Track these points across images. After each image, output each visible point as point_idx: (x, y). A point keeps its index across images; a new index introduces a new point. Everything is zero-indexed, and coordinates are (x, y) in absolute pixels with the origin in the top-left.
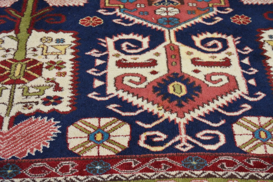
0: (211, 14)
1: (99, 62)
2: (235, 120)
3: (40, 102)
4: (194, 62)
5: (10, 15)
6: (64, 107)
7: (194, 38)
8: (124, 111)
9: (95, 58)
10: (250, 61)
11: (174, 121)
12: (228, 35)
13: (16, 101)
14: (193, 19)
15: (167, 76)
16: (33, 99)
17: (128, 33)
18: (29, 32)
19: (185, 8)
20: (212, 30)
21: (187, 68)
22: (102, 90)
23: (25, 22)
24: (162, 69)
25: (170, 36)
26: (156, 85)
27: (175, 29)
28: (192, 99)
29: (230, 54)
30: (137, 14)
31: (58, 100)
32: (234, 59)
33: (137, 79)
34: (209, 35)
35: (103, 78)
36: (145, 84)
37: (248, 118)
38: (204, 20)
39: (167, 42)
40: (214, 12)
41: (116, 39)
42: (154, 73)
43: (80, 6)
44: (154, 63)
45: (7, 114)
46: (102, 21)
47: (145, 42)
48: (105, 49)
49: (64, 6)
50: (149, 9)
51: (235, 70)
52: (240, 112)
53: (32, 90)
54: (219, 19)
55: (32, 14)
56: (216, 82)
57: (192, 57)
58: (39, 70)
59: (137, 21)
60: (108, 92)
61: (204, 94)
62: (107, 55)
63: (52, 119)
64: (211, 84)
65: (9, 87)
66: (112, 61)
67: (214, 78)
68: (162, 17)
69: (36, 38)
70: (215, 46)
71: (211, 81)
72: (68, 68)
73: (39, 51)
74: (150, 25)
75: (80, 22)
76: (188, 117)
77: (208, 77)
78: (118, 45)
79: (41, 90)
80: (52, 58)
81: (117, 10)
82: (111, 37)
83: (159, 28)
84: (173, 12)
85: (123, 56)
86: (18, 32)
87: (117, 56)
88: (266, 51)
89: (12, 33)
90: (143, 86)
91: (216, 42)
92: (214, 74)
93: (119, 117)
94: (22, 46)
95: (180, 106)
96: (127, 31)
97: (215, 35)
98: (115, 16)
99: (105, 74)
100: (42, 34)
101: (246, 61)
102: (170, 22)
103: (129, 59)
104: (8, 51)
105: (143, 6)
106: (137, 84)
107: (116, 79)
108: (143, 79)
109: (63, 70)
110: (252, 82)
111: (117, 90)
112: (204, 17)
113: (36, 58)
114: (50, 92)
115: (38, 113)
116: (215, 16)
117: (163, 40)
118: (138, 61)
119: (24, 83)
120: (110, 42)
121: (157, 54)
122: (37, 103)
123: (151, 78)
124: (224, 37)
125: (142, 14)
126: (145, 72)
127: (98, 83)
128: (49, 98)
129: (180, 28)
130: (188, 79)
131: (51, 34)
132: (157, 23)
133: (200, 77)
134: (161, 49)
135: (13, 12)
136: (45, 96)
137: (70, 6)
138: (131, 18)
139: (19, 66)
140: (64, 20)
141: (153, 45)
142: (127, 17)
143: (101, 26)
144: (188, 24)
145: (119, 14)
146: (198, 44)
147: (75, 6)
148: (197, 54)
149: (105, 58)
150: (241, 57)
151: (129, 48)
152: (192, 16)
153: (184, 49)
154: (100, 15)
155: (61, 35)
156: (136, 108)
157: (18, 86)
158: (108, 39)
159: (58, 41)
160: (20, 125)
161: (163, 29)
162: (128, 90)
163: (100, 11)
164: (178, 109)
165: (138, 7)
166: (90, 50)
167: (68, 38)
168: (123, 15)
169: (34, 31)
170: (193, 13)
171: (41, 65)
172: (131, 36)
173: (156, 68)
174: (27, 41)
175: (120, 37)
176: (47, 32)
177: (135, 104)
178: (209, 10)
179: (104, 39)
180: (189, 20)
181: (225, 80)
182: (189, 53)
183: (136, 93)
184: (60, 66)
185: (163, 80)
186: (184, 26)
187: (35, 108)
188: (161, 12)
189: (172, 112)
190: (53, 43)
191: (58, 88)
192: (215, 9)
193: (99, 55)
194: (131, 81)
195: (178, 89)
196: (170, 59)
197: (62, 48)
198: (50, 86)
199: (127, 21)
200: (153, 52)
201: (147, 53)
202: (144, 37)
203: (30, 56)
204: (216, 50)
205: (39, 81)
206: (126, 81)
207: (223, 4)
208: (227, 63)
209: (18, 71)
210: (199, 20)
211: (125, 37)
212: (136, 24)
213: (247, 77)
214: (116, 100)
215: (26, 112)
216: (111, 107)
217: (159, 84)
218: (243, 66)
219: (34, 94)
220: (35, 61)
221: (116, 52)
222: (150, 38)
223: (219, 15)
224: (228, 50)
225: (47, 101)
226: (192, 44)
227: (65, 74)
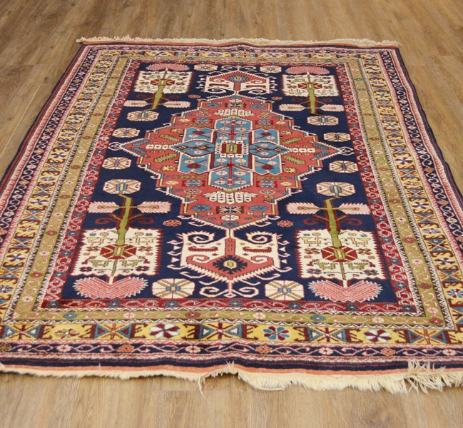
0: (263, 220)
1: (176, 248)
2: (268, 282)
3: (134, 269)
4: (245, 249)
5: (113, 218)
6: (151, 272)
7: (248, 235)
8: (191, 275)
9: (173, 245)
10: (286, 249)
11: (225, 282)
12: (273, 233)
13: (117, 268)
14: (249, 223)
15: (225, 257)
16: (130, 267)
17: (199, 231)
18: (127, 228)
19: (244, 215)
20: (261, 230)
21: (239, 252)
22: (177, 264)
23: (124, 222)
24: (221, 253)
25: (230, 233)
26: (215, 261)
27: (234, 229)
28: (240, 270)
29: (272, 245)
30: (207, 219)
31: (146, 268)
32: (275, 248)
33: (203, 258)
34: (259, 233)
35: (179, 257)
36: (208, 261)
37: (277, 281)
38: (257, 223)
39: (228, 237)
40: (266, 219)
41: (190, 234)
42: (215, 255)
43: (164, 213)
44: (216, 249)
45: (112, 275)
46: (180, 223)
47: (211, 237)
48: (182, 240)
49: (153, 213)
50: (217, 216)
51: (274, 254)
52: (272, 278)
53: (128, 263)
54: (269, 223)
55: (129, 218)
56: (258, 261)
57: (244, 246)
58: (134, 251)
59: (206, 223)
60: (181, 265)
61: (249, 268)
62: (183, 244)
63: (142, 279)
64: (254, 262)
65: (113, 260)
66: (185, 248)
67: (257, 259)
68: (225, 221)
69: (132, 232)
70: (262, 240)
71: (255, 260)
72: (155, 250)
73: (134, 240)
74: (216, 226)
75: (164, 223)
76: (235, 280)
77: (253, 258)
78: (191, 238)
79: (135, 262)
80: (144, 245)
81: (193, 216)
82: (186, 233)
83: (222, 228)
84: (235, 218)
85: (193, 245)
86: (118, 228)
87: (190, 244)
88: (299, 243)
89: (115, 229)
90: (206, 262)
91: (264, 237)
92: (258, 256)
93: (188, 278)
94: (122, 237)
95: (231, 273)
96: (199, 230)
97: (264, 233)
98: (191, 220)
99: (180, 255)
100: (136, 230)
101: (283, 249)
102: (231, 224)
103: (198, 246)
104: (111, 240)
105: (212, 214)
106: (202, 261)
107: (187, 258)
108: (207, 258)
109: (150, 252)
110: (285, 261)
111: (188, 264)
112: (258, 221)
113: (131, 244)
114: (141, 264)
115: (132, 275)
116: (266, 221)
117: (225, 235)
118: (204, 248)
119: (123, 258)
120: (185, 237)
121: (219, 244)
122: (132, 270)
123: (212, 258)
124: (270, 234)
125: (210, 219)
126: (209, 254)
127: (174, 260)
128: (140, 267)
129: (238, 228)
130: (239, 259)
131: (143, 230)
132: (222, 225)
133: (248, 258)
134: (222, 241)
135: (115, 216)
136: (137, 266)
137: (157, 213)
138: (202, 222)
139: (120, 249)
140: (152, 221)
141: (216, 239)
142: (200, 221)
143: (179, 226)
144: (245, 226)
145: (193, 219)
146: (250, 238)
147: (161, 213)
148: (247, 244)
149: (181, 245)
150: (280, 246)
151: (199, 240)
152: (249, 221)
153: (238, 241)
154: (179, 219)
155: (149, 231)
156: (200, 274)
157: (119, 260)
158: (184, 234)
159: (147, 235)
160: (121, 281)
161: (225, 229)
162: (196, 264)
163: (179, 217)
164: (229, 275)
165: (209, 214)
166: (171, 240)
167: (155, 233)
168: (196, 220)
169: (130, 228)
170: (249, 219)
171: (135, 249)
172: (201, 233)
173: (216, 252)
174: (125, 234)
175: (193, 233)
176: (139, 229)
177: (199, 272)
178: (262, 217)
179: (181, 234)
180: (245, 224)
181: (265, 260)
182: (242, 244)
183: (201, 266)
184: (149, 249)
185: (221, 259)
186: (241, 227)
187: (131, 272)
188: (226, 218)
189: (224, 276)
190: (144, 236)
191: (146, 261)
192: (267, 217)
193: (177, 244)
194: (198, 259)
195: (231, 264)
196: (228, 247)
197: (150, 239)
198: (141, 261)
199: (199, 223)
200: (215, 242)
201: (212, 243)
202: (211, 233)
203: (127, 243)
204: (262, 242)
205: (134, 257)
206: (194, 259)
207: (274, 213)
208: (269, 250)
209: (119, 251)
210: (254, 223)
211: (196, 233)
212: (205, 226)
213: (281, 258)
214: (186, 269)
215: (125, 274)
216: (183, 273)
217: (217, 261)
218: (280, 252)
219: (130, 265)
220: (131, 246)
221: (189, 242)
222: (215, 234)
223: (269, 220)
224: (271, 243)
225: (139, 269)
226: (245, 239)
227: (152, 254)
